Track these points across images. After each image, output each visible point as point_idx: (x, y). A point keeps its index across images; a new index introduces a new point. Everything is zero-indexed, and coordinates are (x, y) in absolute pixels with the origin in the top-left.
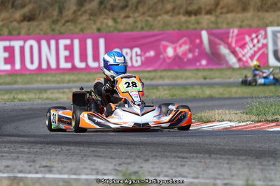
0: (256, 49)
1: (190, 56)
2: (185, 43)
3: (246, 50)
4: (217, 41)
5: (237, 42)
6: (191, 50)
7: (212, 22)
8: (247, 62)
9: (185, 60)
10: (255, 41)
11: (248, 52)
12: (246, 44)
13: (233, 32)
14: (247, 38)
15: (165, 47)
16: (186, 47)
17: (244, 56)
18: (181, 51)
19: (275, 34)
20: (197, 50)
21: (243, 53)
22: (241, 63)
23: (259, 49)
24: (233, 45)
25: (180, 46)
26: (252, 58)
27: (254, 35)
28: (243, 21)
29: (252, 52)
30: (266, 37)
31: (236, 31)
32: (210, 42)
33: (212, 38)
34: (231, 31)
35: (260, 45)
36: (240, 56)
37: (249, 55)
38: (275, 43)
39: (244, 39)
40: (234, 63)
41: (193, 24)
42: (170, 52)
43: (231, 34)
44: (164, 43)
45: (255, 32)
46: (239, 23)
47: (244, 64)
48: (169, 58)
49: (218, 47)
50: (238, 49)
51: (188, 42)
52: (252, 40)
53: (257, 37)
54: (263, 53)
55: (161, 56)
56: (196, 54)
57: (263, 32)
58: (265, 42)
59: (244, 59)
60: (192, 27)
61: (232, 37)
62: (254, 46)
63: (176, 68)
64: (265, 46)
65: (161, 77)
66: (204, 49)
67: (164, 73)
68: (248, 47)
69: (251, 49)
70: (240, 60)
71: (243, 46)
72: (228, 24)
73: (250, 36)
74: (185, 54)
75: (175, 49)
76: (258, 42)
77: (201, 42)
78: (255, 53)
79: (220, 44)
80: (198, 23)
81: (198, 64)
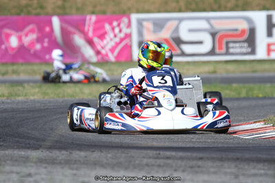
0: (117, 40)
1: (38, 47)
2: (32, 31)
3: (105, 42)
4: (71, 29)
5: (95, 30)
6: (39, 40)
7: (59, 7)
8: (107, 55)
9: (32, 51)
10: (117, 30)
11: (108, 43)
12: (106, 33)
13: (90, 19)
14: (107, 27)
15: (8, 36)
16: (33, 37)
17: (103, 48)
18: (27, 40)
19: (140, 22)
20: (46, 40)
21: (102, 44)
22: (100, 57)
23: (122, 40)
24: (90, 34)
25: (26, 35)
26: (112, 50)
27: (115, 24)
28: (95, 6)
29: (112, 44)
30: (129, 25)
31: (94, 18)
32: (63, 30)
33: (65, 26)
34: (88, 18)
35: (122, 35)
36: (99, 48)
37: (109, 47)
38: (140, 34)
39: (103, 27)
40: (91, 57)
41: (36, 9)
42: (14, 42)
43: (87, 22)
44: (7, 31)
45: (117, 20)
46: (90, 9)
47: (103, 58)
48: (13, 49)
49: (71, 36)
50: (96, 40)
51: (36, 30)
52: (113, 29)
53: (119, 25)
54: (126, 44)
55: (3, 47)
56: (46, 44)
57: (125, 20)
58: (128, 31)
59: (103, 52)
60: (34, 12)
61: (89, 26)
62: (115, 36)
63: (21, 61)
64: (128, 36)
65: (14, 72)
66: (56, 39)
67: (15, 67)
68: (108, 38)
69: (111, 40)
70: (98, 53)
71: (102, 37)
72: (78, 9)
73: (111, 24)
74: (32, 44)
75: (20, 39)
76: (120, 31)
77: (52, 30)
78: (117, 44)
79: (74, 33)
80: (42, 7)
81: (47, 57)
